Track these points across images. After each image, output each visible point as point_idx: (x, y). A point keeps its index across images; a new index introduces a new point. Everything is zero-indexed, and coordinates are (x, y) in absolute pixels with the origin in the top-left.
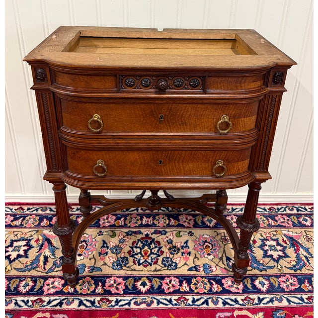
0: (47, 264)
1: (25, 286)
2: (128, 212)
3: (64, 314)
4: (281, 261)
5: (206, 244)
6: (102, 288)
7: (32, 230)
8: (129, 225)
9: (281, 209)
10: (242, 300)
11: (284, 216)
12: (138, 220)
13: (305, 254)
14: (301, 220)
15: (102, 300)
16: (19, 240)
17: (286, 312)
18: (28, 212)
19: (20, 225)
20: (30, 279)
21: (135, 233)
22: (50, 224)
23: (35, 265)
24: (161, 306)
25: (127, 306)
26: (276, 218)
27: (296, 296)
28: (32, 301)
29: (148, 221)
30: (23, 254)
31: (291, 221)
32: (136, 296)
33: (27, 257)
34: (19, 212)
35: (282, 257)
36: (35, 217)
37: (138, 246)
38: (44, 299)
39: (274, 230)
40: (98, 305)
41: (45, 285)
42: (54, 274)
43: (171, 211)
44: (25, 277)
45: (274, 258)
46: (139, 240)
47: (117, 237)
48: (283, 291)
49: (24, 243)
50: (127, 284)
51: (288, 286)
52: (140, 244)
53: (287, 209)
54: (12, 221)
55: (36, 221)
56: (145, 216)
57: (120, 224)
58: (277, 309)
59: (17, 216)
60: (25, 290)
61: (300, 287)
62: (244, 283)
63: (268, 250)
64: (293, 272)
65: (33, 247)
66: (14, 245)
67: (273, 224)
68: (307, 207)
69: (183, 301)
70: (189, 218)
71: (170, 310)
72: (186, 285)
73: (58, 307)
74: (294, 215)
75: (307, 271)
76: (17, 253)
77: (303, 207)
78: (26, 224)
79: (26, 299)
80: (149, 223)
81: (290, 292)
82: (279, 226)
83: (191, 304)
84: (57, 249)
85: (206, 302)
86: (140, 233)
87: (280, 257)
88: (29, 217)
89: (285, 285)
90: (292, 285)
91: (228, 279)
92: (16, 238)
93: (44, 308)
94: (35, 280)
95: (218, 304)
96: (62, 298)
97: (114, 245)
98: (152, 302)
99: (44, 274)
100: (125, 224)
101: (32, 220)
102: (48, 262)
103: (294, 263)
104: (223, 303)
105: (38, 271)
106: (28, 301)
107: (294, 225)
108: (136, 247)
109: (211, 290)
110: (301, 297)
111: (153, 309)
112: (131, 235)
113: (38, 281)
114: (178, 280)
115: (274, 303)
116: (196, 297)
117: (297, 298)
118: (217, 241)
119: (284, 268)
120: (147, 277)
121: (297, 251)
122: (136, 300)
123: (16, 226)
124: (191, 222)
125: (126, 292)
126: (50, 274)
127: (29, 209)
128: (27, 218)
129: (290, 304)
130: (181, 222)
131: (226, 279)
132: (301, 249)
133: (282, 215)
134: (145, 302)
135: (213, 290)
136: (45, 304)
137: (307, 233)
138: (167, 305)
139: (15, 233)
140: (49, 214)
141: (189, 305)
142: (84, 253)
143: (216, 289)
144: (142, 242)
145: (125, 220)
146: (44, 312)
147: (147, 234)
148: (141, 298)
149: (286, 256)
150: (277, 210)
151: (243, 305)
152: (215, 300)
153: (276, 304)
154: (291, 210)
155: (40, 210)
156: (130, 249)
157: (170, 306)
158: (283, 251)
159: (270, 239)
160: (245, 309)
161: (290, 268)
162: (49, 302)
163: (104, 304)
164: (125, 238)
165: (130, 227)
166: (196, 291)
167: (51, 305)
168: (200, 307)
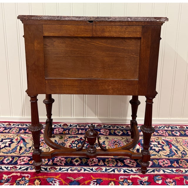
0: (21, 150)
1: (7, 160)
2: (71, 127)
3: (28, 174)
4: (160, 152)
5: (116, 143)
6: (52, 162)
7: (14, 134)
8: (71, 133)
9: (161, 127)
10: (136, 170)
11: (163, 131)
12: (76, 131)
13: (175, 149)
14: (173, 133)
15: (51, 168)
16: (7, 139)
17: (162, 177)
18: (13, 126)
19: (8, 132)
20: (10, 157)
21: (74, 137)
22: (25, 132)
23: (14, 151)
24: (86, 172)
25: (66, 171)
26: (159, 132)
27: (169, 169)
28: (10, 167)
29: (82, 132)
30: (8, 146)
31: (168, 133)
32: (72, 167)
33: (10, 147)
34: (8, 126)
35: (161, 150)
36: (17, 128)
37: (75, 143)
38: (17, 166)
39: (157, 137)
40: (49, 170)
41: (19, 160)
42: (24, 155)
43: (96, 127)
44: (8, 156)
45: (156, 150)
46: (76, 140)
47: (63, 139)
48: (161, 166)
49: (9, 140)
50: (67, 161)
51: (164, 164)
52: (76, 142)
53: (165, 127)
54: (3, 130)
55: (17, 130)
56: (81, 130)
57: (66, 133)
58: (157, 175)
59: (7, 128)
60: (7, 162)
61: (172, 165)
62: (137, 162)
63: (153, 147)
64: (167, 157)
65: (14, 142)
66: (3, 141)
67: (156, 134)
68: (177, 127)
69: (100, 170)
70: (106, 131)
71: (92, 174)
72: (102, 162)
73: (25, 171)
74: (169, 130)
75: (176, 157)
76: (5, 145)
77: (175, 126)
78: (11, 132)
79: (7, 166)
80: (83, 133)
81: (165, 167)
82: (160, 135)
83: (104, 171)
84: (28, 143)
85: (114, 171)
86: (77, 137)
87: (160, 150)
88: (14, 128)
89: (162, 164)
90: (166, 163)
91: (128, 160)
92: (5, 138)
93: (17, 171)
94: (13, 158)
95: (120, 172)
96: (28, 166)
97: (61, 142)
98: (81, 170)
99: (19, 155)
100: (69, 133)
101: (15, 130)
102: (22, 149)
103: (169, 153)
104: (124, 171)
105: (15, 153)
106: (8, 167)
107: (169, 135)
108: (74, 144)
109: (117, 165)
110: (172, 170)
111: (81, 173)
112: (71, 138)
113: (15, 158)
114: (97, 160)
115: (155, 172)
116: (107, 168)
117: (169, 170)
118: (122, 142)
119: (162, 156)
120: (79, 158)
121: (170, 147)
122: (72, 169)
123: (5, 133)
124: (107, 133)
125: (66, 165)
126: (22, 155)
127: (13, 125)
128: (12, 129)
129: (165, 173)
130: (102, 133)
131: (126, 160)
132: (173, 147)
133: (162, 130)
134: (77, 170)
135: (118, 165)
136: (18, 169)
137: (177, 139)
138: (90, 171)
139: (5, 136)
140: (25, 128)
141: (103, 172)
142: (44, 146)
143: (120, 165)
144: (77, 142)
145: (68, 131)
146: (16, 173)
147: (81, 137)
148: (75, 168)
149: (164, 150)
150: (159, 128)
151: (136, 172)
152: (119, 170)
153: (156, 173)
154: (167, 128)
155: (20, 125)
156: (70, 144)
157: (92, 172)
158: (162, 147)
159: (154, 141)
160: (137, 175)
161: (166, 156)
162: (20, 168)
163: (52, 170)
164: (68, 139)
165: (71, 134)
166: (108, 165)
167: (21, 169)
168: (110, 173)
